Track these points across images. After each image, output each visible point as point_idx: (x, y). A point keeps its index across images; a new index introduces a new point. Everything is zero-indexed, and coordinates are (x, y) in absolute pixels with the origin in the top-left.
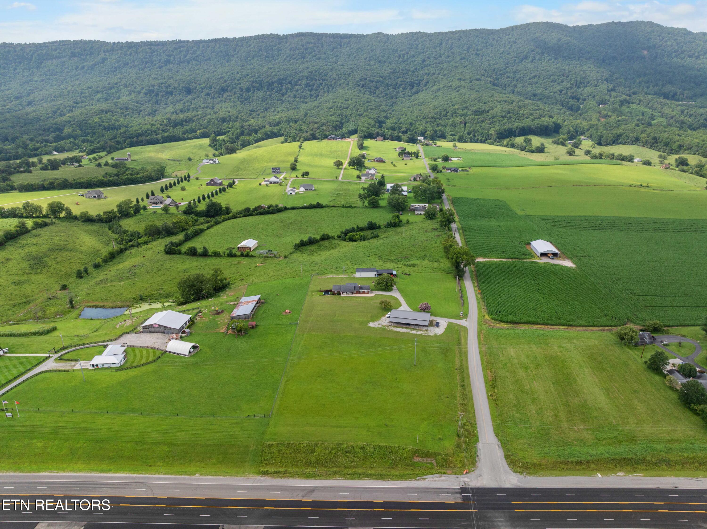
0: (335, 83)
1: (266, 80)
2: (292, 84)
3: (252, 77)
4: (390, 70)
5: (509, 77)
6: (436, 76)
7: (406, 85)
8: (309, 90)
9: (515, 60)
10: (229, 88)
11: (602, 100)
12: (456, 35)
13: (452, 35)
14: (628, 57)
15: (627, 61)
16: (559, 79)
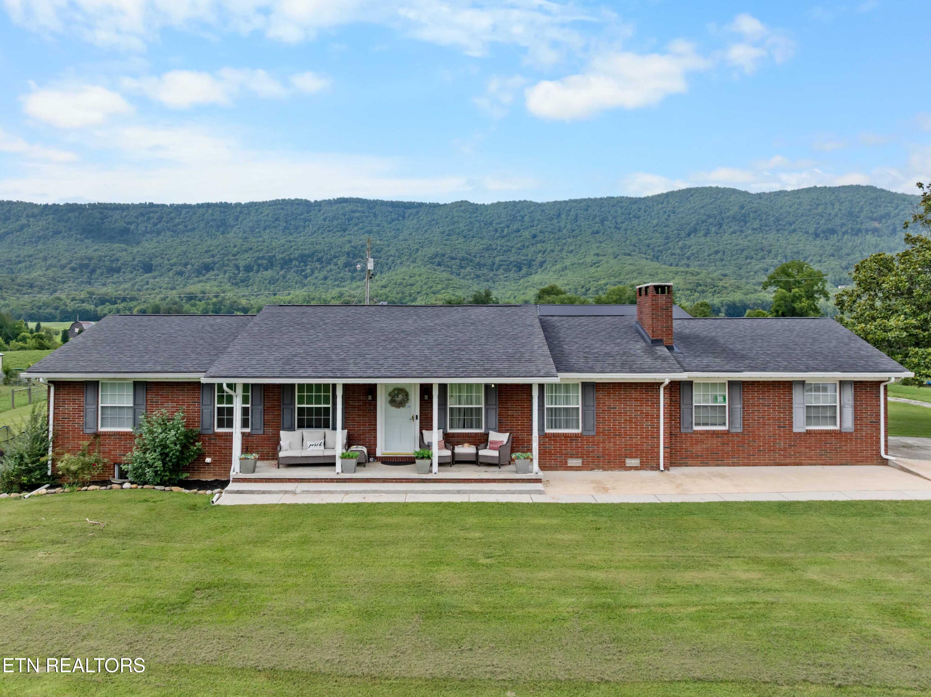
0: (393, 262)
1: (280, 256)
2: (322, 262)
3: (257, 251)
4: (481, 246)
5: (674, 254)
6: (556, 253)
7: (508, 265)
8: (349, 271)
9: (679, 234)
10: (217, 265)
11: (840, 280)
12: (582, 204)
13: (574, 204)
14: (852, 229)
15: (853, 235)
16: (757, 254)
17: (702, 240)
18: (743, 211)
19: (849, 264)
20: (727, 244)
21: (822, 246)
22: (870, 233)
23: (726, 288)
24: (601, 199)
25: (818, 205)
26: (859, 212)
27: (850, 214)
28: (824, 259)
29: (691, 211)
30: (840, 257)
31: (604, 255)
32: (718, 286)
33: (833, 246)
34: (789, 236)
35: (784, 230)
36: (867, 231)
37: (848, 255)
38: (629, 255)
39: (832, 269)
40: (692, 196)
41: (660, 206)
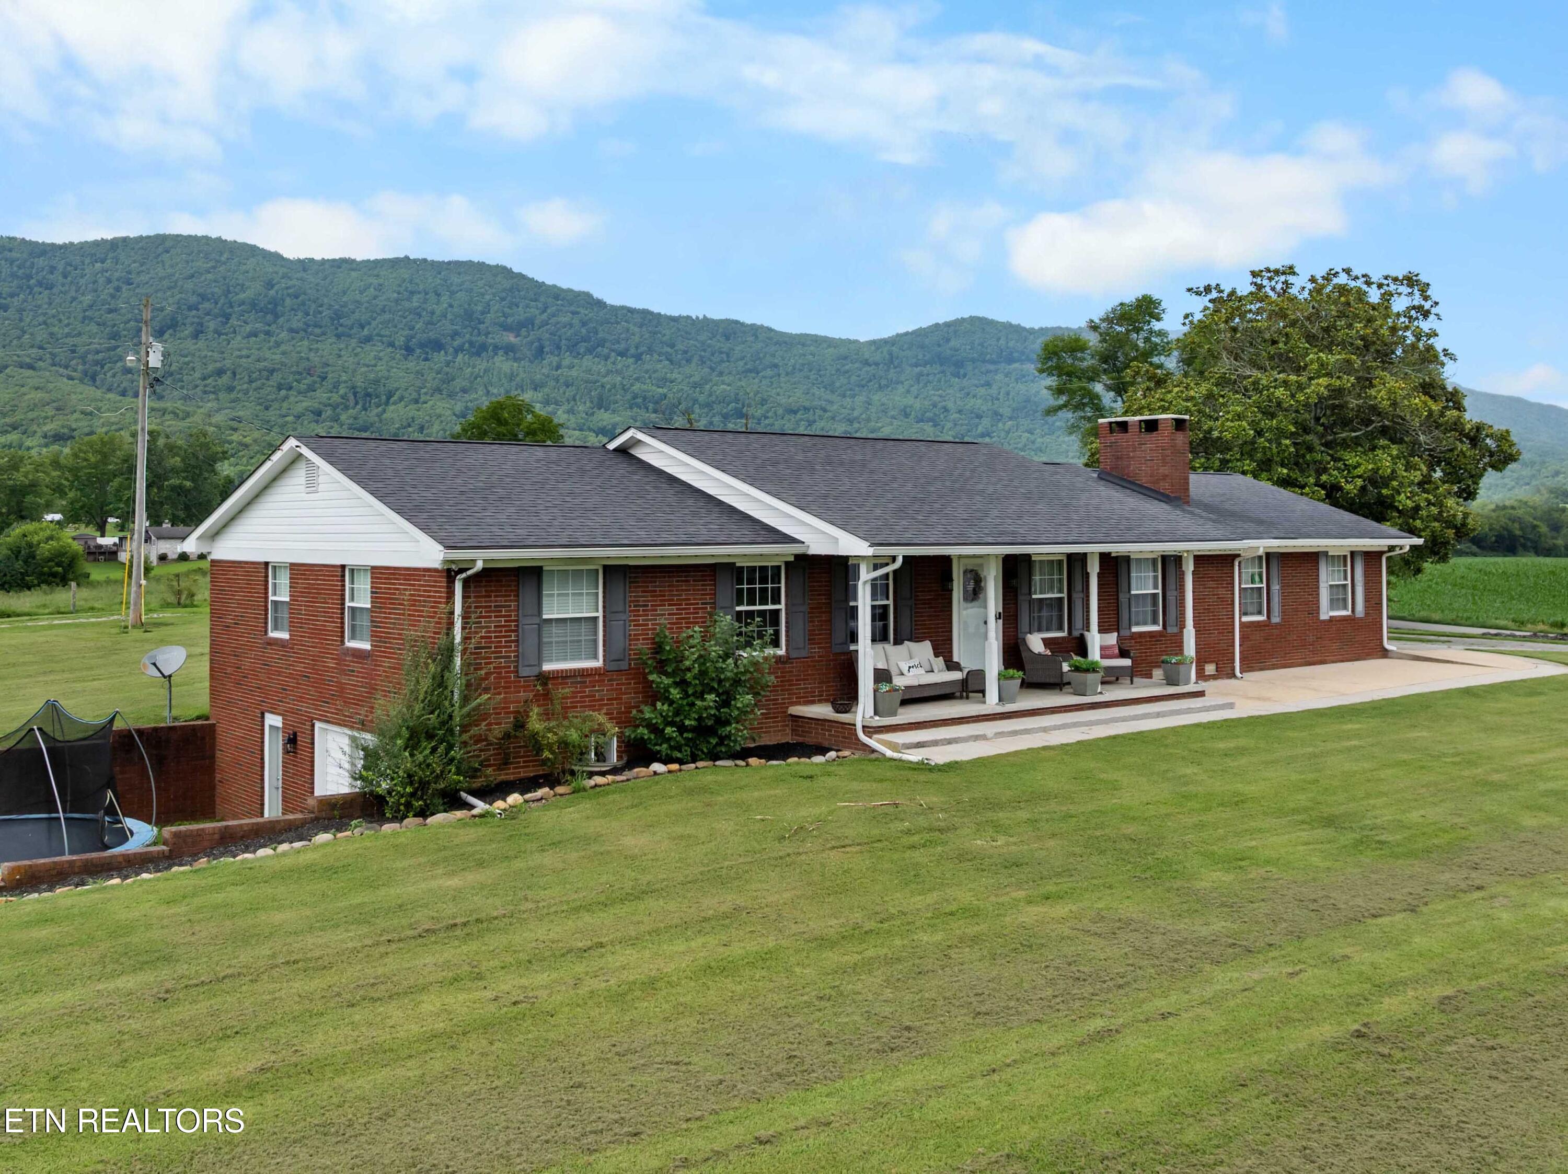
14: (471, 344)
15: (472, 355)
16: (298, 381)
17: (190, 345)
18: (272, 292)
20: (241, 357)
21: (420, 373)
22: (501, 352)
23: (246, 446)
25: (412, 293)
26: (483, 313)
27: (469, 315)
28: (423, 398)
29: (166, 283)
30: (451, 395)
32: (230, 443)
33: (438, 373)
34: (359, 350)
35: (350, 336)
36: (496, 348)
37: (464, 391)
38: (30, 367)
39: (439, 416)
40: (168, 252)
41: (98, 265)
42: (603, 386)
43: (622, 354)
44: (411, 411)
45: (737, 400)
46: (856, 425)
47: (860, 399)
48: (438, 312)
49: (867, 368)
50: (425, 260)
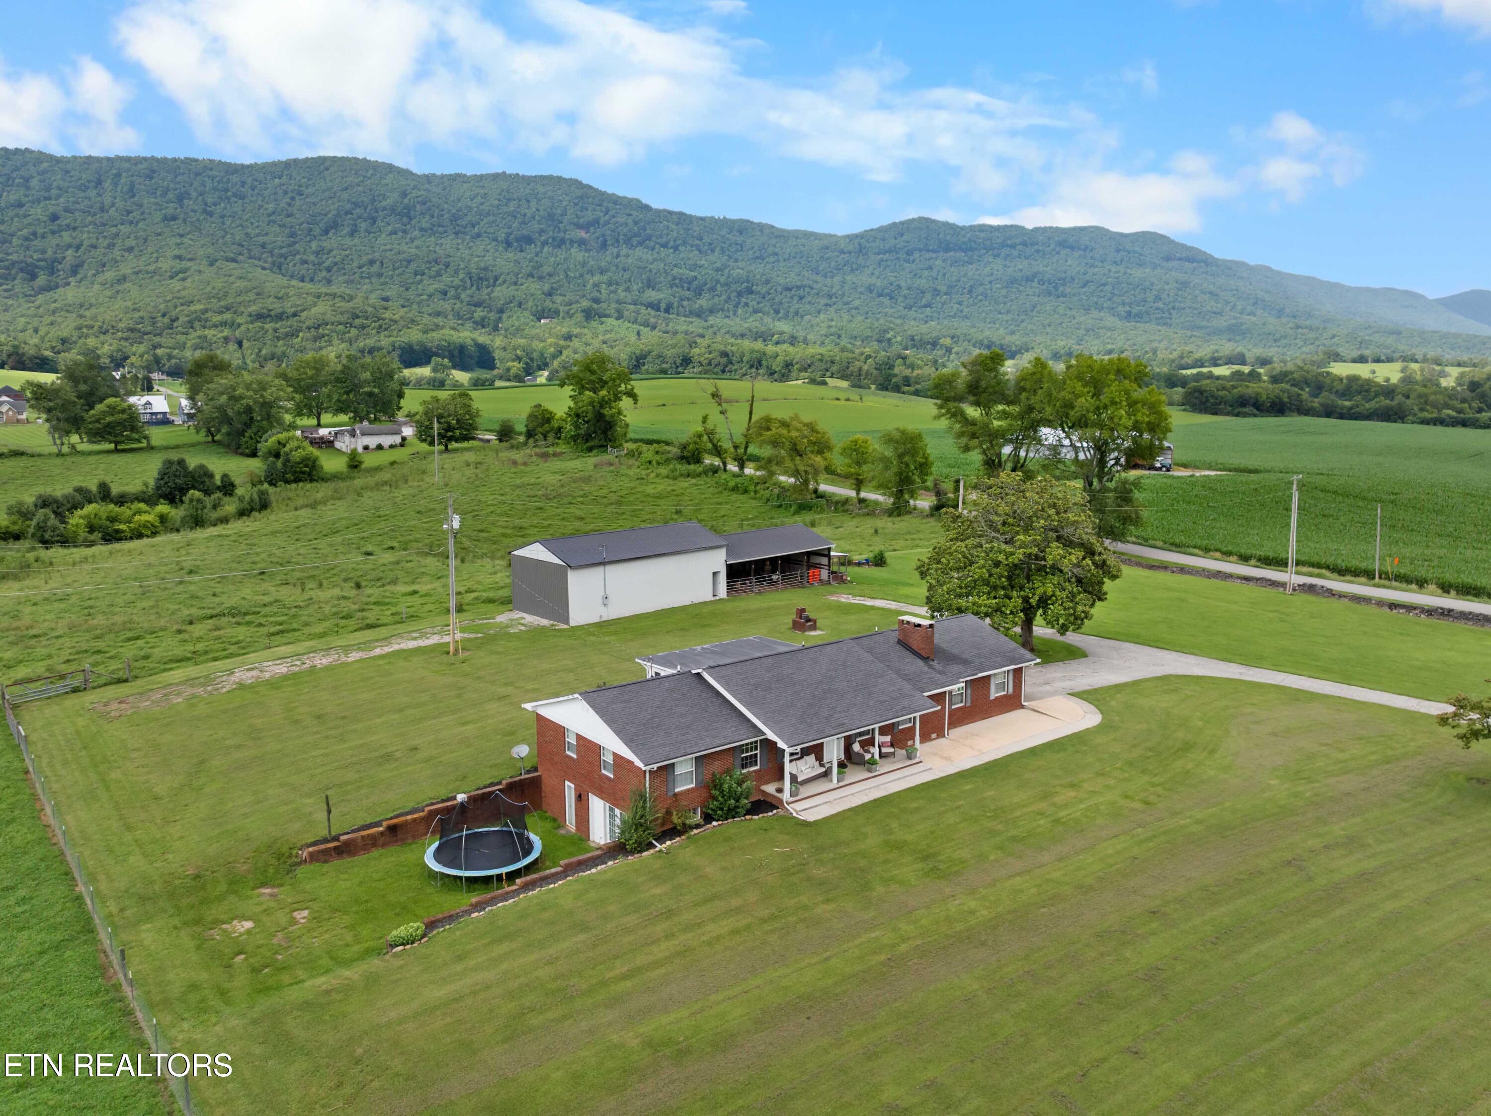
5: (306, 262)
9: (311, 230)
11: (543, 310)
12: (140, 166)
13: (127, 165)
14: (554, 239)
15: (555, 247)
16: (429, 269)
17: (348, 241)
18: (406, 201)
19: (552, 288)
20: (386, 251)
21: (517, 262)
22: (576, 245)
24: (175, 160)
25: (509, 200)
26: (562, 215)
27: (551, 217)
28: (520, 281)
29: (327, 194)
30: (541, 278)
31: (190, 260)
32: (383, 319)
33: (531, 261)
34: (472, 244)
35: (464, 233)
36: (572, 242)
38: (234, 260)
39: (532, 295)
40: (327, 169)
41: (277, 180)
42: (650, 271)
43: (665, 246)
44: (512, 291)
45: (748, 281)
46: (834, 300)
47: (837, 279)
48: (529, 215)
49: (843, 256)
50: (517, 175)
